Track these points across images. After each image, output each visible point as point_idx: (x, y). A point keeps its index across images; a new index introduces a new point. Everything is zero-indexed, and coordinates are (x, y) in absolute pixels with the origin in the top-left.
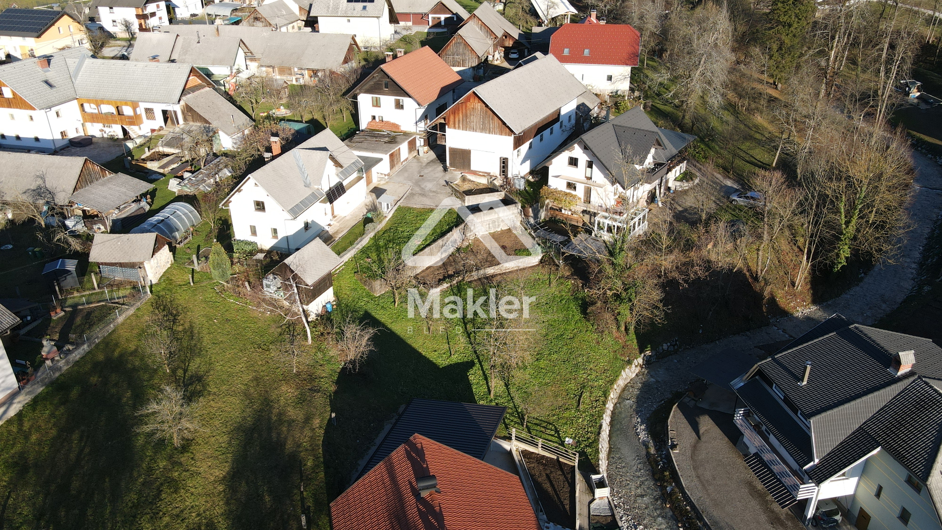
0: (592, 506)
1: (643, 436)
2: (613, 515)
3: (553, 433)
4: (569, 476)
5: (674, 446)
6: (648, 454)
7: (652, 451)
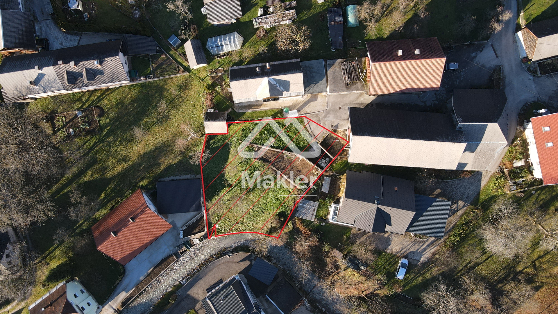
0: (195, 239)
1: (236, 245)
2: (195, 245)
3: (217, 220)
4: (202, 230)
5: (229, 256)
6: (227, 248)
7: (229, 249)
